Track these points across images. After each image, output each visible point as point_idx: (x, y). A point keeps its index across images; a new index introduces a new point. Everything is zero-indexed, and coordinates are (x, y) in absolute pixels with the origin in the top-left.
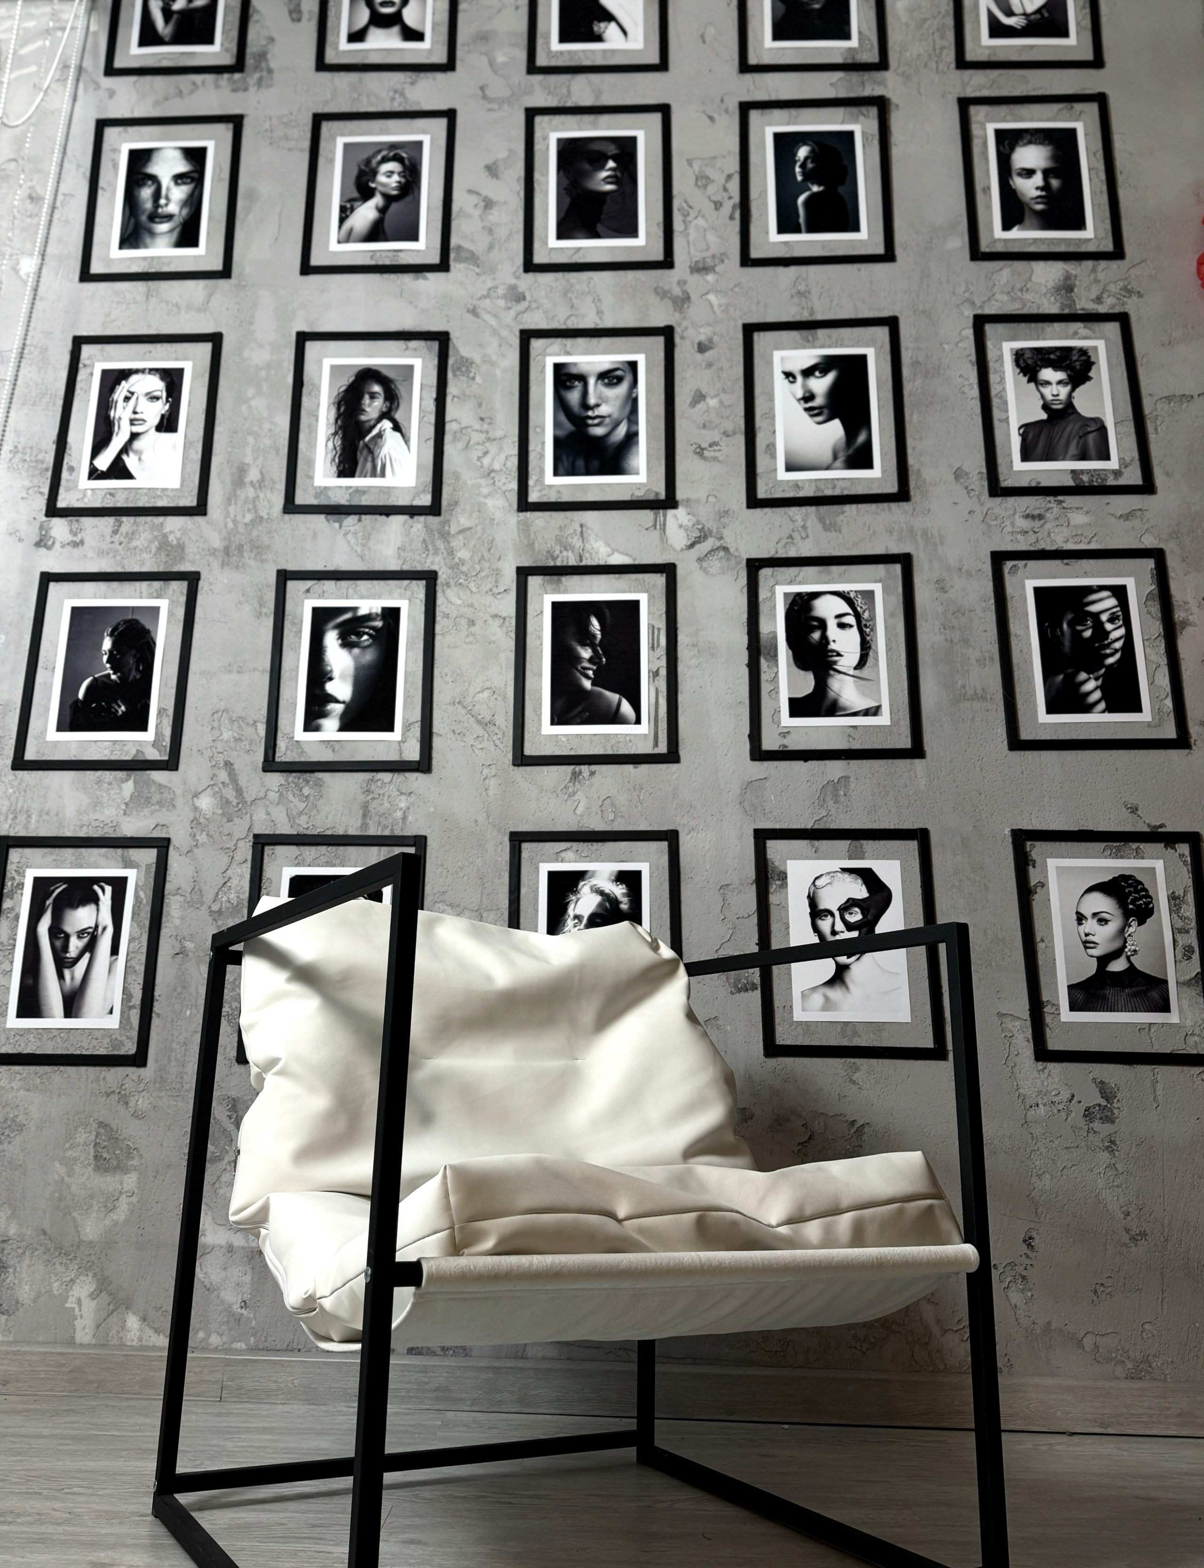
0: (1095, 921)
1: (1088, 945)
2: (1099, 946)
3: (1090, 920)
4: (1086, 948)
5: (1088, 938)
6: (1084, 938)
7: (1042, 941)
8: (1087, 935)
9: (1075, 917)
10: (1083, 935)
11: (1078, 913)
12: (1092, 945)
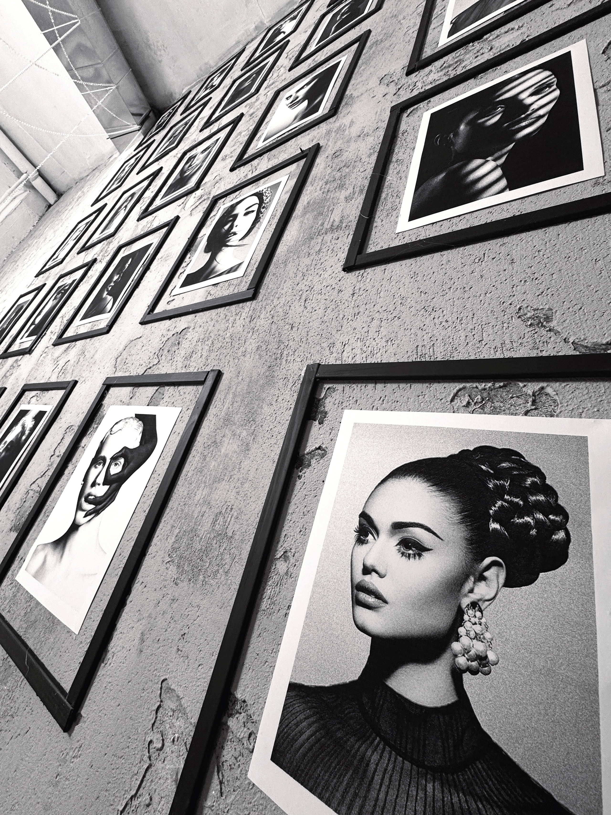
0: (395, 540)
1: (363, 596)
2: (386, 609)
3: (383, 536)
4: (357, 602)
5: (367, 578)
6: (359, 577)
7: (285, 556)
8: (367, 571)
9: (355, 523)
10: (359, 569)
11: (364, 516)
12: (371, 600)
